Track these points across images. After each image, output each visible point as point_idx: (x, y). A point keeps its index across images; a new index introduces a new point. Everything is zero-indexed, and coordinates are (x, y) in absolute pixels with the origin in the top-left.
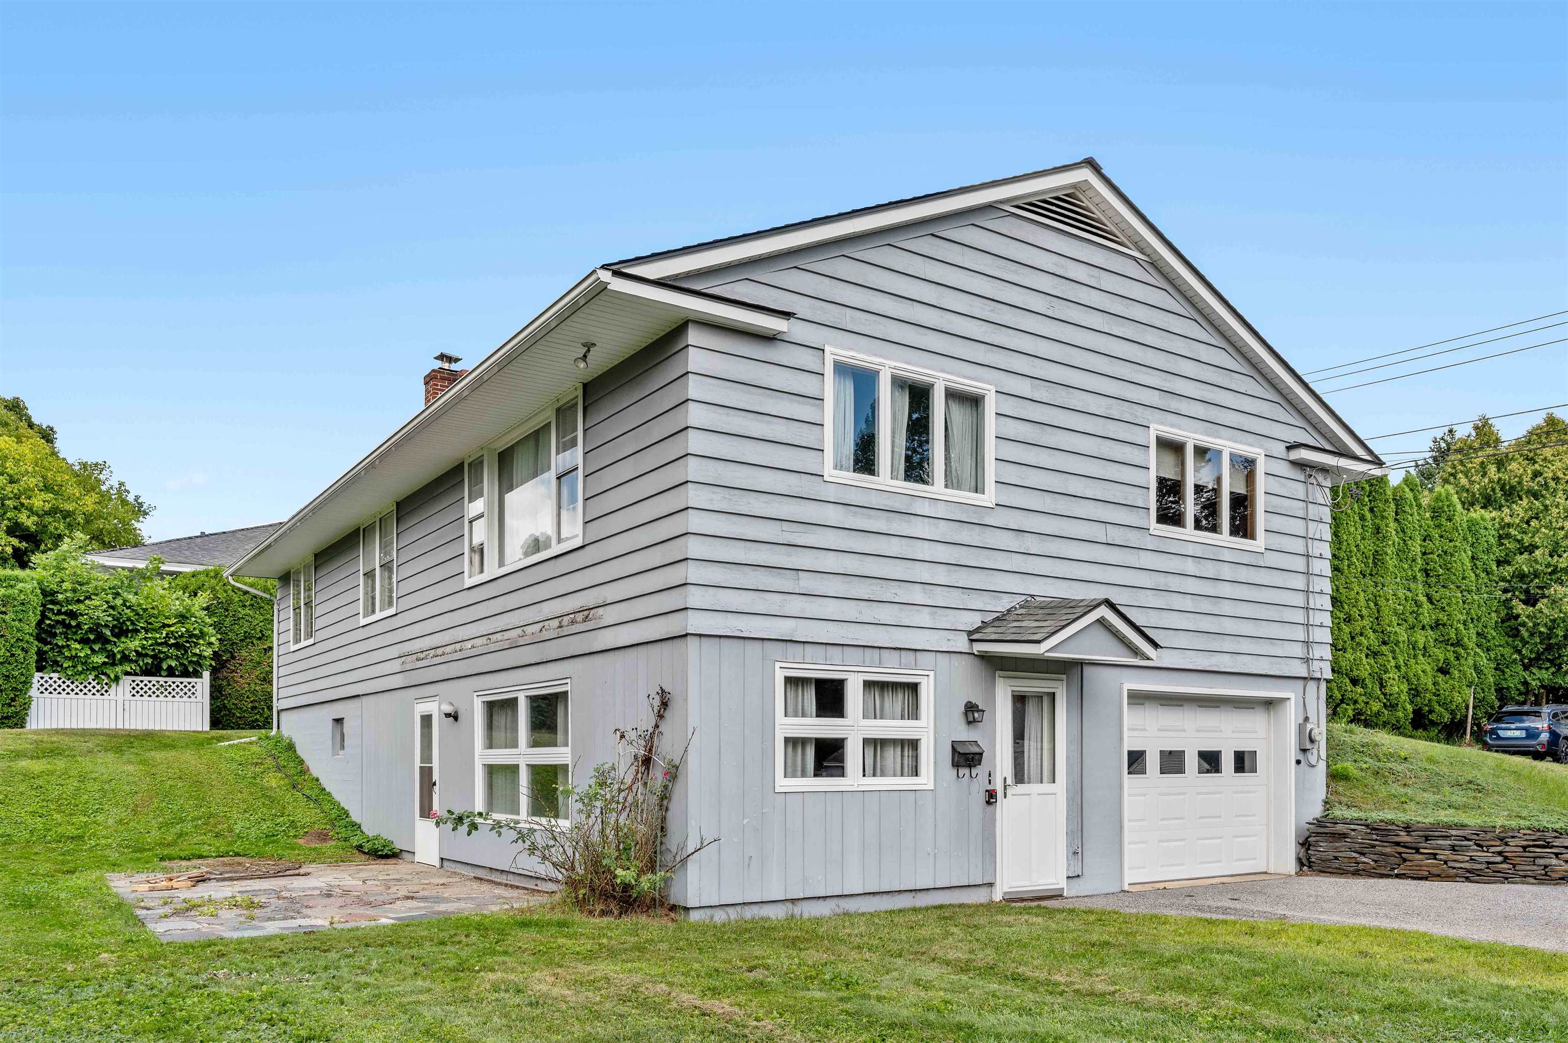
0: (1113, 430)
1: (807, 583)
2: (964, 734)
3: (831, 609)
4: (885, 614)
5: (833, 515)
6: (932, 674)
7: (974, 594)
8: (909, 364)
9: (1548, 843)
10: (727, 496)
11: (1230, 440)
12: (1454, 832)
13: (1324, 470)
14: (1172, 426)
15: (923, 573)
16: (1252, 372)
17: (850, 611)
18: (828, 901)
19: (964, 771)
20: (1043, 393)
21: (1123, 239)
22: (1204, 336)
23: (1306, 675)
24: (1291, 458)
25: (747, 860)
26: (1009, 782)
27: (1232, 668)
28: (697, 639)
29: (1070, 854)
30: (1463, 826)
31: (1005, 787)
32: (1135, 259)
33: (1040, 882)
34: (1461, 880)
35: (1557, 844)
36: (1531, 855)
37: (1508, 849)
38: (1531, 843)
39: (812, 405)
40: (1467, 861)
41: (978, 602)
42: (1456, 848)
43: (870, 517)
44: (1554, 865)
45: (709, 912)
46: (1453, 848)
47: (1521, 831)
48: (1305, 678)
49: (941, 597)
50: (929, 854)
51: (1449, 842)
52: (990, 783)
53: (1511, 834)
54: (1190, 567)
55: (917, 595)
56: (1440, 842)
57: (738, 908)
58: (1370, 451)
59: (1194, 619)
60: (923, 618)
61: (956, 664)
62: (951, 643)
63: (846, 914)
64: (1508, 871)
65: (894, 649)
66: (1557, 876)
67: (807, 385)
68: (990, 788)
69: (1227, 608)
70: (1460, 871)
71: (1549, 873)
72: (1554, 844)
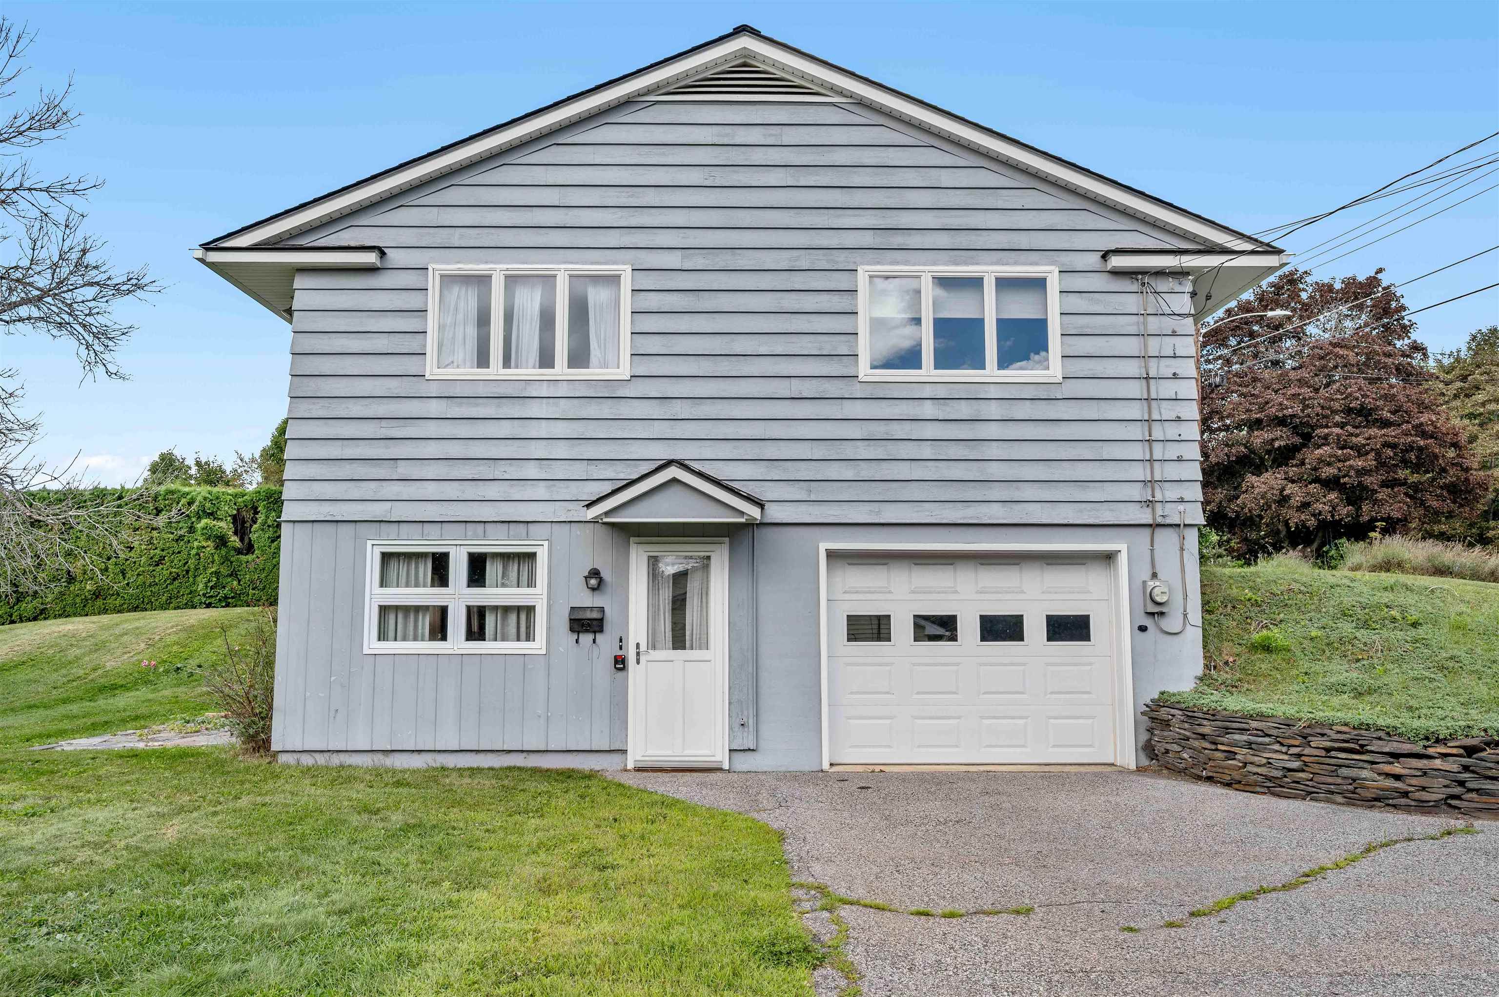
0: (798, 281)
1: (404, 469)
2: (586, 600)
3: (431, 490)
4: (492, 491)
5: (435, 408)
6: (546, 543)
7: (602, 465)
8: (524, 263)
9: (1362, 746)
10: (327, 405)
11: (992, 264)
12: (1254, 724)
13: (1180, 274)
14: (893, 263)
15: (538, 450)
16: (1033, 183)
17: (452, 491)
18: (424, 755)
19: (586, 639)
20: (699, 261)
21: (816, 89)
22: (948, 160)
23: (1150, 522)
24: (1109, 268)
25: (332, 713)
26: (643, 647)
27: (1004, 519)
28: (291, 525)
29: (737, 727)
30: (1261, 716)
31: (638, 654)
32: (833, 104)
33: (686, 752)
34: (1262, 790)
35: (1373, 749)
36: (1333, 761)
37: (1307, 751)
38: (1336, 745)
39: (415, 317)
40: (1264, 765)
41: (609, 472)
42: (1253, 746)
43: (477, 405)
44: (1364, 779)
45: (296, 756)
46: (1249, 745)
47: (1334, 727)
48: (1151, 525)
49: (559, 471)
50: (540, 717)
51: (1245, 738)
52: (621, 648)
53: (1319, 731)
54: (928, 410)
55: (531, 471)
56: (1237, 737)
57: (326, 755)
58: (1249, 239)
59: (937, 467)
60: (541, 491)
61: (578, 533)
62: (571, 513)
63: (443, 769)
64: (1308, 783)
65: (503, 522)
66: (1369, 795)
67: (412, 301)
68: (620, 653)
69: (994, 451)
70: (1260, 779)
71: (1358, 790)
72: (1369, 748)
